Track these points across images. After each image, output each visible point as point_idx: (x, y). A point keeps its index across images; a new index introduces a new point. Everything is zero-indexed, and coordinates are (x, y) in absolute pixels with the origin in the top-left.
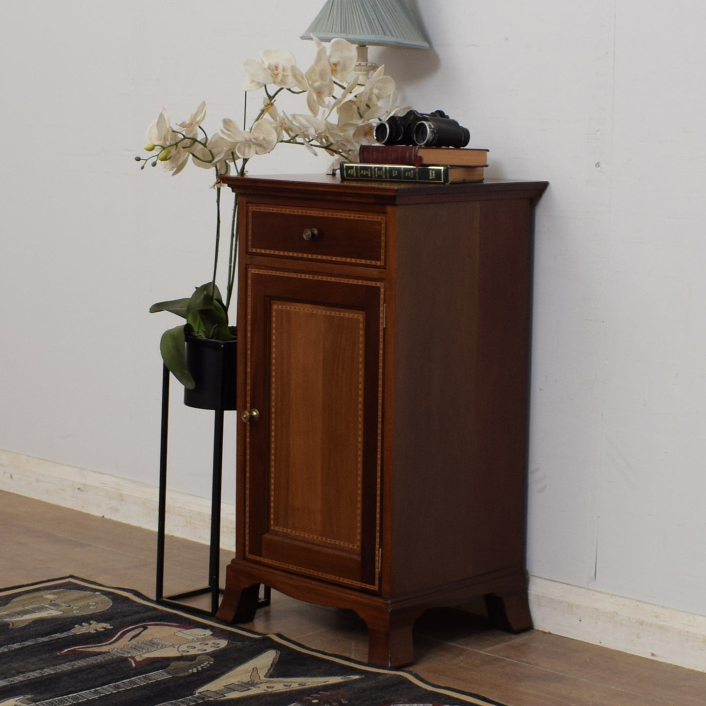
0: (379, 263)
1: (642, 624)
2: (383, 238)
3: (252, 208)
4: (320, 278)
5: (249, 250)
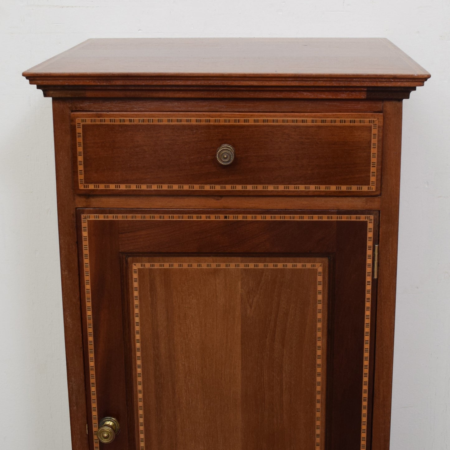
0: (365, 188)
2: (374, 151)
3: (82, 121)
4: (240, 218)
5: (81, 187)
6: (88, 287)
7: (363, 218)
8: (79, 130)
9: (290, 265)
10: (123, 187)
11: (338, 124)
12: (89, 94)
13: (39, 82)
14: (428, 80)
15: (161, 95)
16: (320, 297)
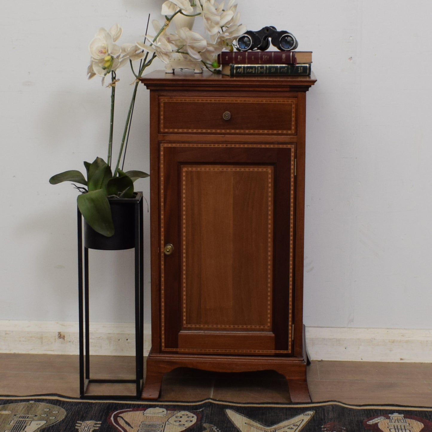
1: (393, 342)
2: (293, 115)
3: (164, 100)
4: (233, 146)
5: (162, 130)
6: (162, 178)
7: (289, 146)
8: (162, 105)
9: (256, 170)
10: (180, 130)
11: (277, 102)
12: (167, 88)
13: (146, 82)
14: (316, 82)
15: (199, 89)
16: (270, 185)
